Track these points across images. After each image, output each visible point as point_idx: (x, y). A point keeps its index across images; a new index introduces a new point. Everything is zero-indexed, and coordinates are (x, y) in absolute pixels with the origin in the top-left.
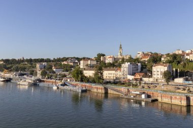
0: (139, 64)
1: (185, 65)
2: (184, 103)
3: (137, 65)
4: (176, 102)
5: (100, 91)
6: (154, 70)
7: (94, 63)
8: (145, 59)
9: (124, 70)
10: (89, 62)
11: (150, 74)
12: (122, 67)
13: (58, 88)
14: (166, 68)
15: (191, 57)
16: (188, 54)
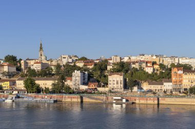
0: (86, 73)
1: (132, 74)
2: (156, 102)
3: (84, 73)
4: (150, 102)
5: (75, 100)
6: (110, 79)
7: (14, 69)
8: (88, 67)
9: (76, 80)
10: (6, 69)
11: (102, 84)
12: (73, 75)
13: (13, 101)
14: (122, 77)
15: (136, 66)
16: (134, 63)
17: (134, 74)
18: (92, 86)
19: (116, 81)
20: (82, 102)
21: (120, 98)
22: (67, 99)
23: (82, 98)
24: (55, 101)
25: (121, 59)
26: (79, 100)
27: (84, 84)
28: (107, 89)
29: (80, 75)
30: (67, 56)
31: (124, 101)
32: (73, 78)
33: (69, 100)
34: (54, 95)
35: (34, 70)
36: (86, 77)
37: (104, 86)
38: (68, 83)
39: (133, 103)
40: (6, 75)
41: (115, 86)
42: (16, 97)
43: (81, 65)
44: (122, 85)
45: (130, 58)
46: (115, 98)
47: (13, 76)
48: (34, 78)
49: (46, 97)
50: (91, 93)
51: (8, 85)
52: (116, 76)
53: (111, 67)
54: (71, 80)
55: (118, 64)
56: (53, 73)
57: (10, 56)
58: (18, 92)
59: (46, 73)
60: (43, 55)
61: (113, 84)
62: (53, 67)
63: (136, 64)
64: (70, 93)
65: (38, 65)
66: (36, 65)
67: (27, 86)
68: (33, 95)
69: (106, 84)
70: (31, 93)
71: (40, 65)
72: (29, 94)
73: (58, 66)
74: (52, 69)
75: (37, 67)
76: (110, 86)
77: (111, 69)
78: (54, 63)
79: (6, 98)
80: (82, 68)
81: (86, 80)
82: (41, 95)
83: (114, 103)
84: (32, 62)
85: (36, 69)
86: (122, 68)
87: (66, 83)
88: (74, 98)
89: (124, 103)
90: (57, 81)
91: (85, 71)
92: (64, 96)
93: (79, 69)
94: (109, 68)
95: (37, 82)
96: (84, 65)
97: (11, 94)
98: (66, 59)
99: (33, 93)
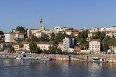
6: (90, 44)
7: (22, 36)
8: (74, 35)
9: (66, 44)
10: (17, 36)
11: (85, 48)
12: (64, 41)
13: (21, 59)
14: (99, 42)
15: (110, 35)
16: (108, 32)
17: (108, 41)
18: (77, 49)
19: (95, 45)
20: (70, 60)
21: (98, 58)
22: (59, 58)
23: (70, 57)
24: (51, 60)
25: (98, 29)
26: (68, 59)
27: (71, 47)
28: (88, 51)
29: (68, 41)
30: (59, 27)
31: (101, 60)
32: (64, 43)
33: (61, 59)
34: (50, 55)
35: (36, 37)
36: (73, 42)
37: (86, 49)
38: (60, 46)
39: (107, 62)
40: (17, 41)
41: (94, 49)
42: (23, 56)
43: (69, 33)
44: (99, 49)
45: (105, 29)
46: (93, 58)
47: (22, 41)
48: (36, 43)
49: (44, 56)
50: (76, 54)
51: (18, 47)
52: (94, 41)
53: (91, 35)
54: (62, 44)
55: (96, 33)
56: (49, 39)
57: (20, 27)
58: (25, 53)
59: (44, 39)
60: (42, 26)
61: (93, 48)
62: (49, 35)
63: (110, 33)
64: (61, 54)
65: (39, 33)
66: (38, 33)
67: (31, 48)
68: (35, 54)
69: (87, 48)
70: (34, 53)
71: (40, 33)
72: (33, 54)
73: (53, 35)
74: (48, 36)
75: (38, 35)
76: (90, 49)
77: (91, 37)
78: (50, 32)
79: (17, 57)
80: (70, 36)
81: (73, 44)
82: (41, 55)
83: (94, 61)
84: (35, 31)
85: (37, 36)
86: (99, 36)
87: (58, 46)
88: (64, 57)
89: (101, 62)
90: (52, 45)
91: (72, 38)
92: (57, 56)
93: (68, 36)
94: (89, 36)
95: (38, 45)
96: (72, 34)
97: (20, 53)
98: (59, 29)
99: (35, 53)
